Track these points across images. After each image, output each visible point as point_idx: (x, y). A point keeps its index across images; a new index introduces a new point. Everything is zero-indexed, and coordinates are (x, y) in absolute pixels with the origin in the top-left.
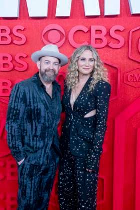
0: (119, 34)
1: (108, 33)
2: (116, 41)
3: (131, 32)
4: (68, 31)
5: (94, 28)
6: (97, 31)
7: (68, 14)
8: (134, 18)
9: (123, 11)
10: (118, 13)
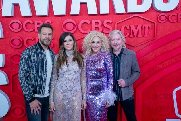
0: (109, 25)
1: (103, 24)
2: (107, 29)
3: (116, 24)
4: (78, 23)
5: (94, 21)
6: (95, 23)
7: (78, 13)
8: (118, 15)
9: (111, 12)
10: (108, 12)
